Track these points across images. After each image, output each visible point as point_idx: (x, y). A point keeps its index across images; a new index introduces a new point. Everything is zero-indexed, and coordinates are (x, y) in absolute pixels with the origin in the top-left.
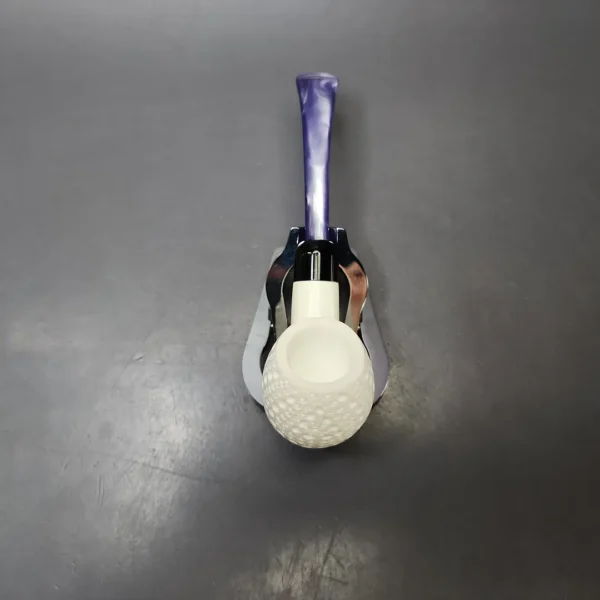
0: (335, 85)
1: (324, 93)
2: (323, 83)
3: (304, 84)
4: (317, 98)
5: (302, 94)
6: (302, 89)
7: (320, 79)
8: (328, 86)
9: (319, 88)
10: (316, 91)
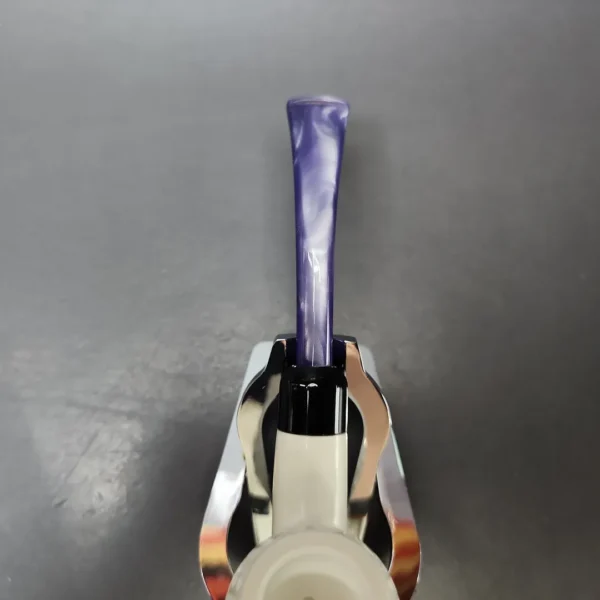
0: (344, 115)
1: (328, 130)
2: (327, 112)
3: (299, 113)
4: (316, 138)
5: (295, 131)
6: (295, 123)
7: (323, 105)
8: (334, 116)
9: (320, 121)
10: (315, 125)
